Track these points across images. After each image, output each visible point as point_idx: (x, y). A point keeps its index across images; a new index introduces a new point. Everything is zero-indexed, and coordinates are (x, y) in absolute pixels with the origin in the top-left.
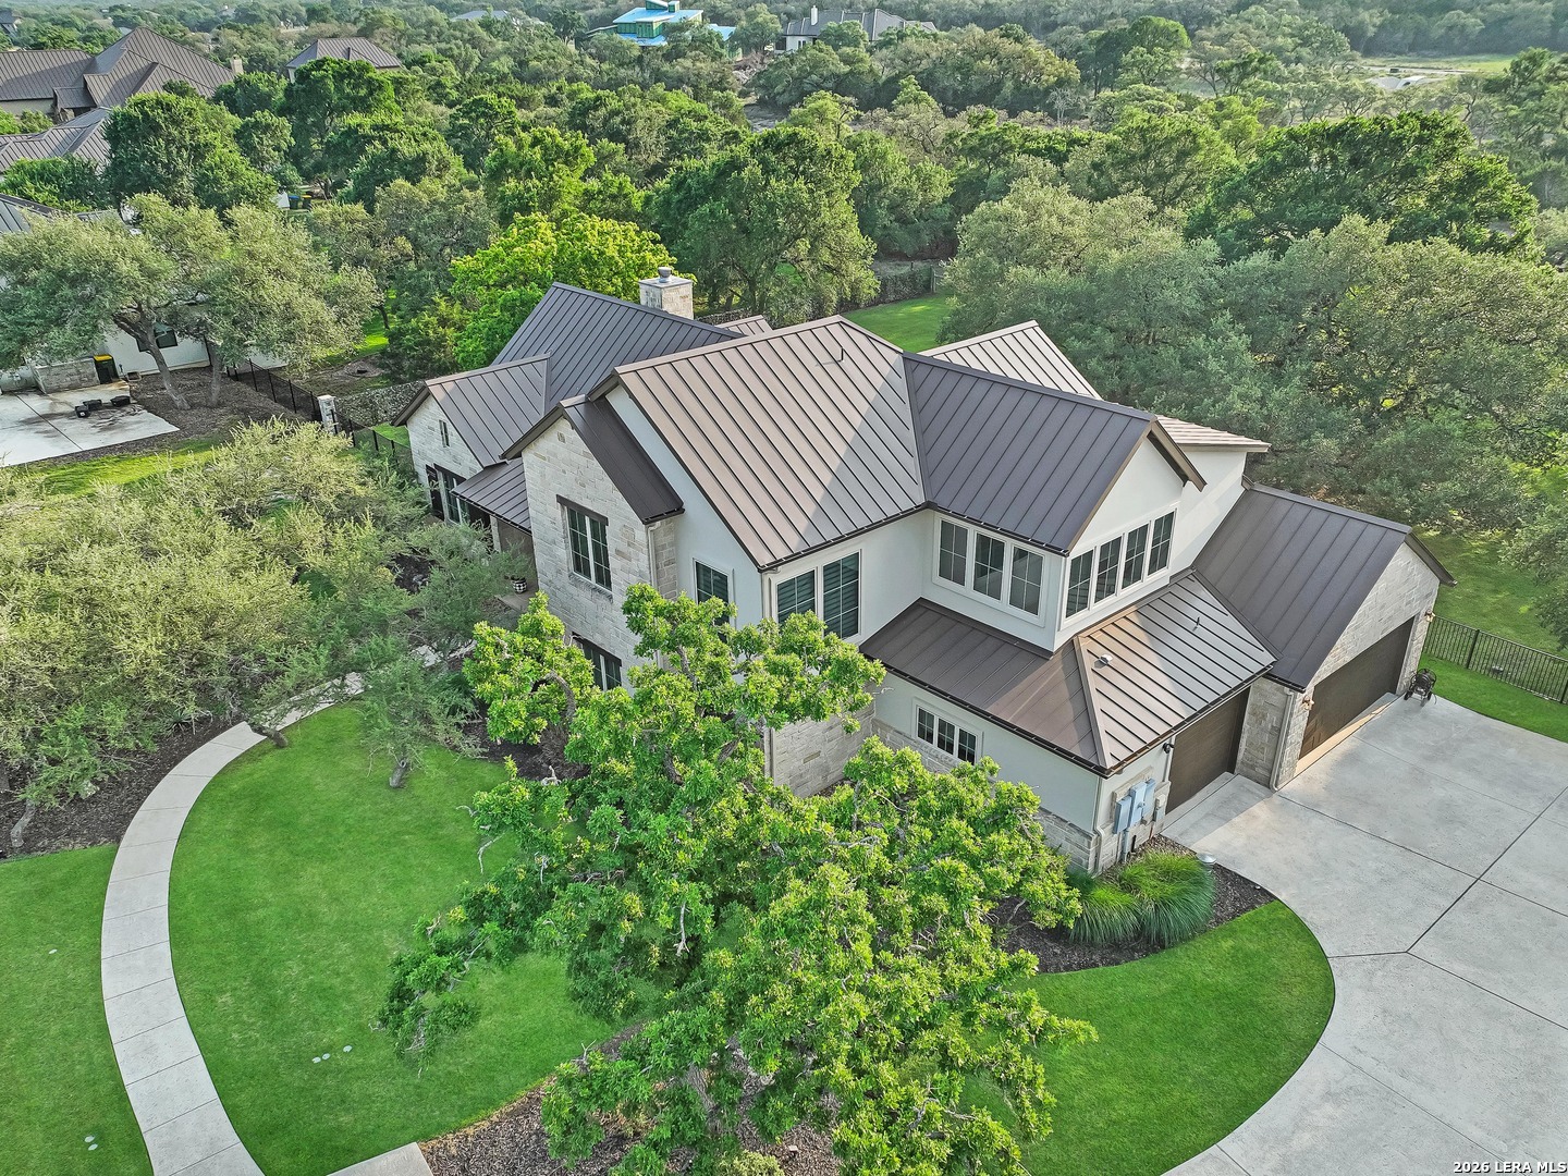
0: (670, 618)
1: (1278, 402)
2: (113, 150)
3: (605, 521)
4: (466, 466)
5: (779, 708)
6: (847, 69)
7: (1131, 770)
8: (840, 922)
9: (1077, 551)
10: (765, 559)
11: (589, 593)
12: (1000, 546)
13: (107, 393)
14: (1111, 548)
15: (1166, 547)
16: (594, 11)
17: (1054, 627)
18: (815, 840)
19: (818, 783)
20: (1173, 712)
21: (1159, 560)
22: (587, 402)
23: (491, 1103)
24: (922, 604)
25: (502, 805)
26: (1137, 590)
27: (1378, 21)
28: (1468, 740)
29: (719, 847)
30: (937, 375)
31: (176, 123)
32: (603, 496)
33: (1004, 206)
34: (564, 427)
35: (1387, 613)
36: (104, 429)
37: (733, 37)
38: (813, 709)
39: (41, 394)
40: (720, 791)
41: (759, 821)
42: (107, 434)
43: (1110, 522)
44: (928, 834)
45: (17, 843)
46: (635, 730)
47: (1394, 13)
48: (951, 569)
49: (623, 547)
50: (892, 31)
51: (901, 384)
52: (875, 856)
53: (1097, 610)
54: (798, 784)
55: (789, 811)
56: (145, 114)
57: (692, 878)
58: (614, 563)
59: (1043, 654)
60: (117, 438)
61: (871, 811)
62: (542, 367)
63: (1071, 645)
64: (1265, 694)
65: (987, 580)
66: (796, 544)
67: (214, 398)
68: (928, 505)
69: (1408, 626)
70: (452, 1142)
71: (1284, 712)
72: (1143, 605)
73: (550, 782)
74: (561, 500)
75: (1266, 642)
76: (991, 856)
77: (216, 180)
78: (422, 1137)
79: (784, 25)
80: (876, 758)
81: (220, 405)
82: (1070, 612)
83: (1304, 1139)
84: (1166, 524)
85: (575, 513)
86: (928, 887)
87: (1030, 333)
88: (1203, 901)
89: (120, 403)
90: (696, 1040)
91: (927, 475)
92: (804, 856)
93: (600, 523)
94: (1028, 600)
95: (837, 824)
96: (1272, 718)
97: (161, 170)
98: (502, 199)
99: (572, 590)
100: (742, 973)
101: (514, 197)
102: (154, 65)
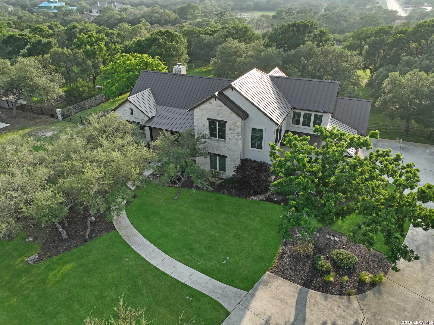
3: (225, 122)
10: (279, 124)
11: (216, 142)
12: (310, 115)
22: (219, 93)
23: (273, 258)
37: (77, 10)
45: (87, 237)
48: (296, 122)
49: (232, 128)
65: (306, 124)
66: (280, 119)
67: (14, 115)
68: (294, 108)
70: (274, 269)
74: (208, 119)
79: (90, 6)
81: (16, 117)
85: (212, 122)
93: (222, 123)
99: (210, 141)
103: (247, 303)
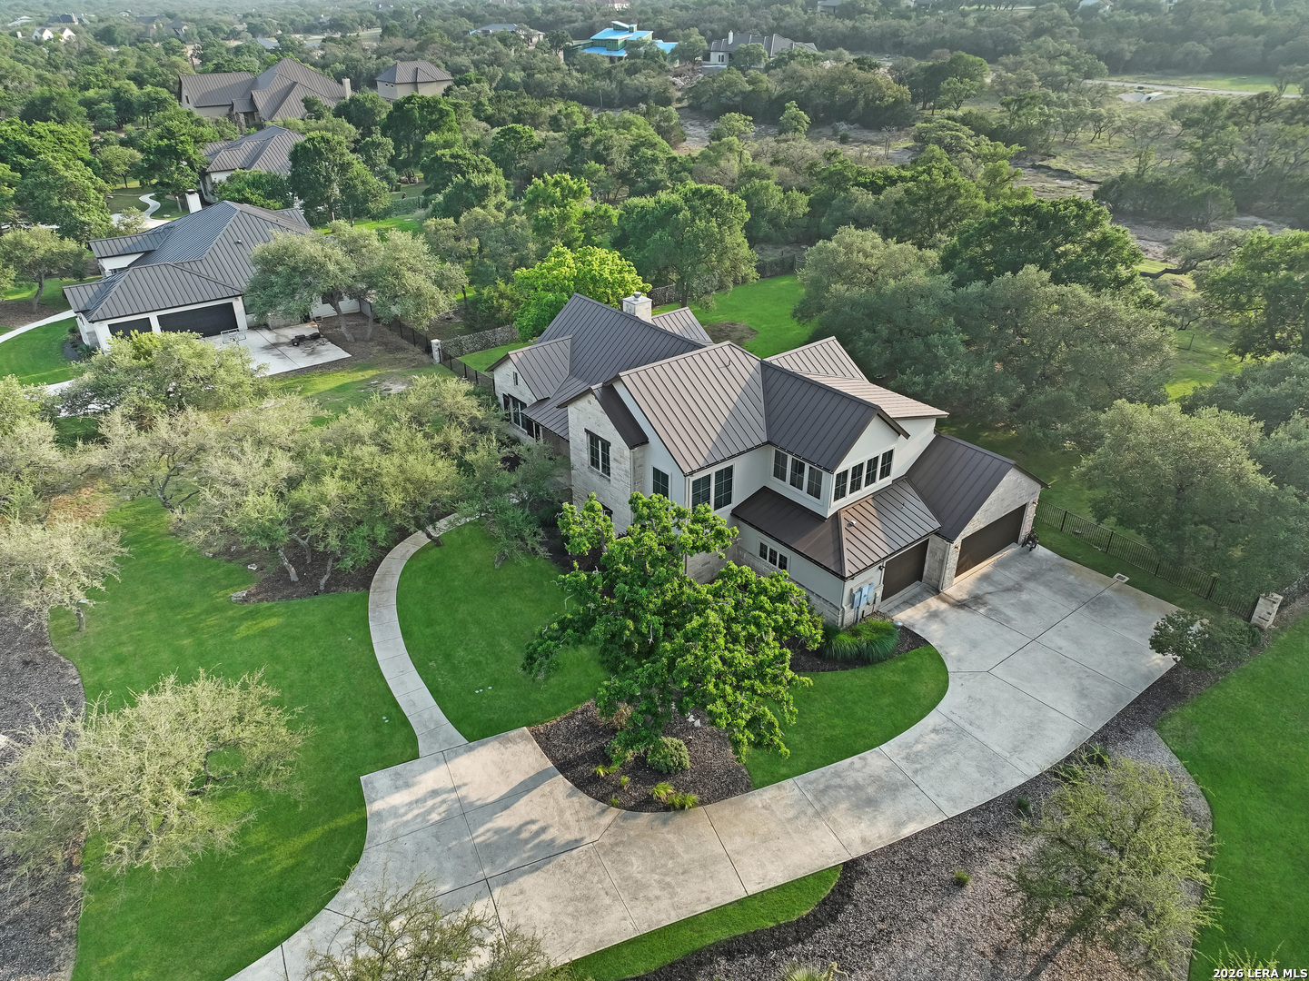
0: (649, 508)
1: (976, 376)
2: (293, 166)
3: (609, 444)
4: (527, 397)
5: (692, 548)
6: (751, 88)
7: (859, 579)
8: (713, 632)
9: (840, 470)
10: (687, 470)
11: (598, 477)
12: (802, 466)
13: (308, 330)
14: (857, 470)
15: (889, 467)
16: (576, 24)
17: (827, 506)
18: (705, 602)
19: (708, 577)
20: (883, 550)
21: (886, 472)
22: (603, 386)
23: (557, 713)
24: (765, 491)
25: (576, 582)
26: (874, 488)
27: (1133, 48)
28: (1051, 570)
29: (665, 603)
30: (777, 375)
31: (332, 150)
32: (608, 431)
33: (832, 245)
34: (591, 398)
35: (1006, 503)
36: (309, 354)
37: (673, 51)
38: (706, 548)
39: (269, 329)
40: (668, 580)
41: (683, 593)
42: (311, 358)
43: (859, 454)
44: (751, 601)
45: (322, 588)
46: (633, 554)
47: (1147, 42)
48: (779, 474)
49: (618, 458)
50: (784, 51)
51: (759, 378)
52: (728, 609)
53: (850, 498)
54: (698, 577)
55: (695, 589)
56: (314, 146)
57: (654, 614)
58: (612, 464)
59: (822, 519)
60: (319, 361)
61: (729, 590)
62: (568, 343)
63: (836, 515)
64: (935, 543)
65: (797, 483)
66: (702, 462)
67: (369, 335)
68: (768, 443)
69: (1023, 508)
70: (541, 728)
71: (945, 552)
72: (876, 495)
73: (596, 573)
74: (586, 430)
75: (938, 516)
76: (775, 612)
77: (355, 186)
78: (528, 725)
79: (709, 42)
80: (731, 570)
81: (371, 340)
82: (836, 499)
83: (919, 747)
84: (888, 456)
85: (594, 438)
86: (749, 623)
87: (832, 344)
88: (891, 644)
89: (315, 337)
90: (657, 674)
91: (769, 426)
92: (698, 606)
93: (606, 445)
94: (815, 491)
95: (714, 596)
96: (939, 555)
97: (322, 180)
98: (537, 219)
99: (590, 474)
100: (674, 651)
101: (544, 219)
102: (295, 83)
103: (452, 755)
